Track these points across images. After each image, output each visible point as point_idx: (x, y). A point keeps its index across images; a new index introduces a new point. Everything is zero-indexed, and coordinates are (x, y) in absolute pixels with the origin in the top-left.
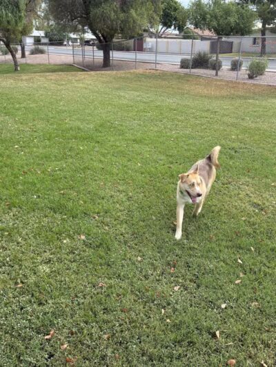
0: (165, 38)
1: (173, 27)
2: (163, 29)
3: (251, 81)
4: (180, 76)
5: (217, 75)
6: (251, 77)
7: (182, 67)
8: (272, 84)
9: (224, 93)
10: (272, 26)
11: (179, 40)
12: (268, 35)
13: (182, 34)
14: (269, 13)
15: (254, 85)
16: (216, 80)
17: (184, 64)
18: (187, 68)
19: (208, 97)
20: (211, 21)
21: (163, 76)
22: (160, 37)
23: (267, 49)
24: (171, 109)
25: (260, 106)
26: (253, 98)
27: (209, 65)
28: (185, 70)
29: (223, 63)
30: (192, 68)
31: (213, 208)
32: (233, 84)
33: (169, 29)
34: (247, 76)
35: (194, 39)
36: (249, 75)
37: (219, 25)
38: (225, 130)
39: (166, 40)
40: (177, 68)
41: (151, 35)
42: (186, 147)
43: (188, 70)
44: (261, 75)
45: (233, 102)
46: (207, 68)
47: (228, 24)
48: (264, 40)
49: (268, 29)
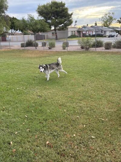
0: (16, 35)
1: (18, 30)
2: (14, 31)
3: (49, 50)
4: (21, 51)
5: (36, 49)
6: (50, 48)
7: (22, 47)
8: (57, 51)
9: (38, 55)
10: (58, 28)
11: (22, 36)
12: (57, 31)
13: (23, 33)
14: (56, 23)
15: (51, 51)
16: (36, 51)
17: (22, 46)
18: (24, 47)
19: (31, 58)
20: (30, 27)
21: (13, 51)
22: (14, 35)
23: (58, 37)
24: (13, 64)
25: (50, 59)
26: (49, 57)
27: (33, 45)
28: (23, 48)
29: (39, 44)
30: (26, 47)
31: (21, 100)
32: (42, 52)
33: (17, 31)
34: (48, 48)
35: (28, 35)
36: (49, 48)
37: (33, 29)
38: (34, 70)
39: (16, 36)
40: (20, 47)
41: (9, 34)
42: (16, 78)
43: (24, 48)
44: (54, 47)
45: (40, 59)
46: (32, 46)
47: (37, 28)
48: (56, 33)
49: (57, 29)
